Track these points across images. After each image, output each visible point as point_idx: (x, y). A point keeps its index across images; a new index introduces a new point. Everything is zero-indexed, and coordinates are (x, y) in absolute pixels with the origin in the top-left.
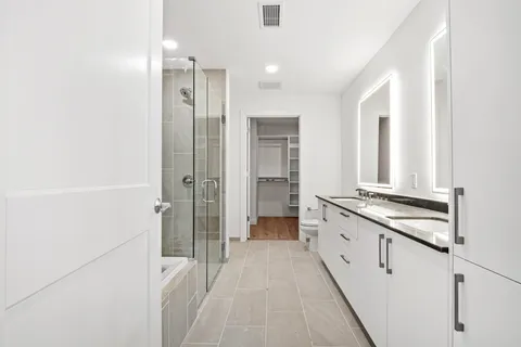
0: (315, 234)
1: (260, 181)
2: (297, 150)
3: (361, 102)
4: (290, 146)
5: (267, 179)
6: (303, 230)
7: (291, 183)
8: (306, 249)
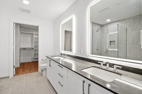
0: (46, 69)
1: (21, 49)
2: (38, 38)
3: (61, 24)
4: (34, 36)
5: (24, 49)
6: (40, 69)
7: (35, 50)
8: (42, 75)
